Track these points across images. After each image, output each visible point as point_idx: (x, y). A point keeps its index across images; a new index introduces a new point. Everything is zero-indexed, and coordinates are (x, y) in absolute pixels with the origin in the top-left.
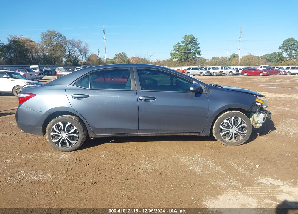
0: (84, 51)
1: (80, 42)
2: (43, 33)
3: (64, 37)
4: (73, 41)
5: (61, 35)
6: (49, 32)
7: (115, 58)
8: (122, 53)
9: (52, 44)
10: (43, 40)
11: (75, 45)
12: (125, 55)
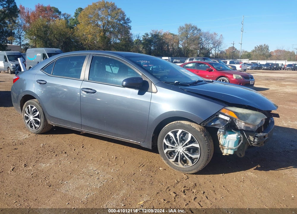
0: (217, 44)
1: (215, 34)
2: (180, 27)
3: (200, 30)
4: (208, 33)
5: (196, 28)
6: (186, 25)
7: (253, 51)
8: (263, 46)
9: (187, 37)
10: (179, 33)
11: (209, 37)
12: (267, 48)
